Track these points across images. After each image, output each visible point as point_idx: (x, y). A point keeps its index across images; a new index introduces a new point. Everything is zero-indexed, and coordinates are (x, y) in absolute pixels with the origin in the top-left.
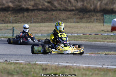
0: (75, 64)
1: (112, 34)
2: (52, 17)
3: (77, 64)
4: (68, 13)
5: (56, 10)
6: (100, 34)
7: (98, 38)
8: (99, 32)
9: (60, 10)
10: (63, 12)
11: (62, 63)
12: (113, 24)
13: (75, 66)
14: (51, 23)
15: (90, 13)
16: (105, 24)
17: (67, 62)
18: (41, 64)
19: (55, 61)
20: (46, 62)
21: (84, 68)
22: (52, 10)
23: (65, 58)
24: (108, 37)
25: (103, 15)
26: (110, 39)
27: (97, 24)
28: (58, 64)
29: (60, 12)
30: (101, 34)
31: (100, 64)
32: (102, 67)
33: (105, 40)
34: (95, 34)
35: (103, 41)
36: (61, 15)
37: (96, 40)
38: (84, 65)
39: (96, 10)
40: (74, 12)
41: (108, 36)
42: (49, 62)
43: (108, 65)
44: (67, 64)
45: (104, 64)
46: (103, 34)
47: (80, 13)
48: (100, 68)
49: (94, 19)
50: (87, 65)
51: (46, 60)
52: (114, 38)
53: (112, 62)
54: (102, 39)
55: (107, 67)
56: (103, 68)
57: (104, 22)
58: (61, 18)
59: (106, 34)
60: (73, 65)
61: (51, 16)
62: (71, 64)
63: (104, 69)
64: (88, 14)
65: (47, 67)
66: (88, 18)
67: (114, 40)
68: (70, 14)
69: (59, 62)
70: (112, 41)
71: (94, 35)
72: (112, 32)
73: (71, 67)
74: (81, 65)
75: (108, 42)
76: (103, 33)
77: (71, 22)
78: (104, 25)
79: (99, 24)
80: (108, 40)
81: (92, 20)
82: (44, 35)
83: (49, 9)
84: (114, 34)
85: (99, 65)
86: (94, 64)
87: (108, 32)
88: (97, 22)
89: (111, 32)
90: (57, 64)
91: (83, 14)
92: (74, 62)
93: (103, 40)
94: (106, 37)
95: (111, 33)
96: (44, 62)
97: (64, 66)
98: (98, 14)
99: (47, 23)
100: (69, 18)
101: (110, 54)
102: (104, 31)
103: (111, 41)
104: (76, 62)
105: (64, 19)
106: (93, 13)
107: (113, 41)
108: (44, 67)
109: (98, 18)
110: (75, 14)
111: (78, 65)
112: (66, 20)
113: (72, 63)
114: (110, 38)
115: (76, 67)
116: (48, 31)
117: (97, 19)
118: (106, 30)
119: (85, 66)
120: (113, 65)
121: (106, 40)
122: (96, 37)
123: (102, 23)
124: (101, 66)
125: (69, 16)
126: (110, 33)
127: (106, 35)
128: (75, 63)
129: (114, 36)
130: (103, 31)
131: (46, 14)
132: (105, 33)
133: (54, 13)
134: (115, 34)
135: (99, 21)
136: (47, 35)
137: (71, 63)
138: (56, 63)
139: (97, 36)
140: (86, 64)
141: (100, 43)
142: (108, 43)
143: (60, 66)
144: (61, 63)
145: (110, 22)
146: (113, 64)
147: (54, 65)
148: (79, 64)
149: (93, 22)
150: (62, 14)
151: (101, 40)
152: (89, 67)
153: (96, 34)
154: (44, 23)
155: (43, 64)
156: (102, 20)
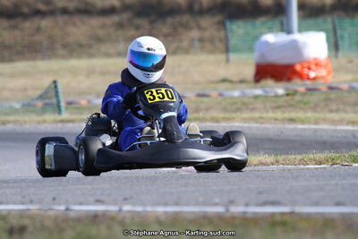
0: (126, 208)
1: (258, 92)
2: (37, 38)
3: (134, 205)
4: (95, 22)
5: (52, 13)
6: (214, 94)
7: (207, 109)
8: (213, 85)
9: (65, 11)
10: (77, 19)
11: (81, 204)
12: (262, 55)
13: (129, 212)
14: (34, 59)
15: (178, 19)
16: (232, 56)
17: (98, 201)
18: (4, 213)
19: (54, 199)
20: (23, 203)
21: (163, 218)
22: (38, 13)
23: (90, 187)
24: (244, 104)
25: (222, 24)
26: (253, 110)
27: (204, 57)
28: (67, 209)
29: (66, 17)
30: (220, 95)
31: (217, 200)
32: (227, 211)
33: (234, 115)
34: (200, 95)
35: (227, 119)
36: (71, 29)
37: (201, 115)
38: (161, 209)
39: (196, 7)
40: (116, 18)
41: (245, 100)
42: (31, 202)
43: (247, 205)
44: (100, 208)
45: (232, 202)
46: (227, 93)
47: (139, 21)
48: (220, 217)
49: (192, 40)
50: (171, 209)
51: (19, 198)
52: (268, 104)
53: (261, 193)
54: (225, 109)
55: (245, 213)
56: (228, 215)
57: (227, 50)
58: (71, 39)
59: (236, 94)
60: (120, 210)
61: (32, 36)
62: (113, 208)
63: (233, 218)
64: (170, 20)
65: (26, 222)
66: (170, 38)
67: (267, 112)
68: (103, 26)
69: (67, 202)
70: (261, 118)
71: (194, 99)
72: (259, 85)
73: (112, 219)
74: (149, 209)
75: (245, 120)
76: (227, 89)
77: (107, 55)
78: (228, 61)
79: (211, 58)
80: (245, 115)
81: (185, 44)
82: (11, 107)
83: (25, 10)
84: (267, 92)
85: (216, 204)
86: (197, 204)
87: (243, 86)
88: (202, 49)
89: (252, 85)
90: (62, 208)
91: (152, 22)
92: (125, 199)
93: (227, 115)
94: (235, 103)
95: (255, 88)
96: (15, 203)
97: (87, 217)
98: (206, 22)
99: (19, 60)
100: (99, 40)
101: (255, 165)
102: (231, 82)
103: (257, 115)
104: (131, 198)
105: (81, 46)
106: (186, 18)
107: (264, 115)
108: (15, 222)
109: (207, 34)
110: (120, 26)
111: (139, 209)
112: (90, 46)
113: (115, 204)
114: (252, 107)
115: (133, 219)
116: (25, 89)
117: (201, 40)
118: (235, 79)
119: (166, 213)
120: (265, 204)
121: (239, 114)
122: (203, 106)
123: (221, 52)
124: (220, 209)
125: (101, 33)
126: (251, 88)
127: (239, 97)
128: (127, 204)
129: (266, 97)
130: (224, 81)
131: (15, 27)
132: (233, 89)
133: (45, 23)
134: (268, 89)
135: (208, 45)
136: (24, 105)
137: (115, 202)
138: (60, 204)
139: (205, 99)
140: (166, 204)
141: (216, 124)
142: (246, 125)
143: (72, 214)
144: (76, 204)
145: (251, 49)
146: (263, 198)
147: (51, 213)
148: (143, 204)
149: (187, 52)
150: (74, 24)
151: (221, 115)
152: (177, 213)
153: (201, 92)
154: (11, 60)
155: (9, 211)
156: (221, 40)
